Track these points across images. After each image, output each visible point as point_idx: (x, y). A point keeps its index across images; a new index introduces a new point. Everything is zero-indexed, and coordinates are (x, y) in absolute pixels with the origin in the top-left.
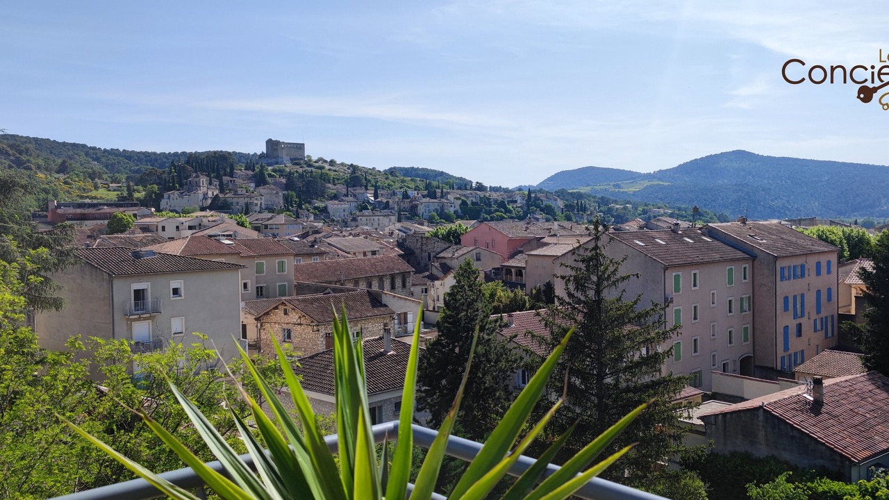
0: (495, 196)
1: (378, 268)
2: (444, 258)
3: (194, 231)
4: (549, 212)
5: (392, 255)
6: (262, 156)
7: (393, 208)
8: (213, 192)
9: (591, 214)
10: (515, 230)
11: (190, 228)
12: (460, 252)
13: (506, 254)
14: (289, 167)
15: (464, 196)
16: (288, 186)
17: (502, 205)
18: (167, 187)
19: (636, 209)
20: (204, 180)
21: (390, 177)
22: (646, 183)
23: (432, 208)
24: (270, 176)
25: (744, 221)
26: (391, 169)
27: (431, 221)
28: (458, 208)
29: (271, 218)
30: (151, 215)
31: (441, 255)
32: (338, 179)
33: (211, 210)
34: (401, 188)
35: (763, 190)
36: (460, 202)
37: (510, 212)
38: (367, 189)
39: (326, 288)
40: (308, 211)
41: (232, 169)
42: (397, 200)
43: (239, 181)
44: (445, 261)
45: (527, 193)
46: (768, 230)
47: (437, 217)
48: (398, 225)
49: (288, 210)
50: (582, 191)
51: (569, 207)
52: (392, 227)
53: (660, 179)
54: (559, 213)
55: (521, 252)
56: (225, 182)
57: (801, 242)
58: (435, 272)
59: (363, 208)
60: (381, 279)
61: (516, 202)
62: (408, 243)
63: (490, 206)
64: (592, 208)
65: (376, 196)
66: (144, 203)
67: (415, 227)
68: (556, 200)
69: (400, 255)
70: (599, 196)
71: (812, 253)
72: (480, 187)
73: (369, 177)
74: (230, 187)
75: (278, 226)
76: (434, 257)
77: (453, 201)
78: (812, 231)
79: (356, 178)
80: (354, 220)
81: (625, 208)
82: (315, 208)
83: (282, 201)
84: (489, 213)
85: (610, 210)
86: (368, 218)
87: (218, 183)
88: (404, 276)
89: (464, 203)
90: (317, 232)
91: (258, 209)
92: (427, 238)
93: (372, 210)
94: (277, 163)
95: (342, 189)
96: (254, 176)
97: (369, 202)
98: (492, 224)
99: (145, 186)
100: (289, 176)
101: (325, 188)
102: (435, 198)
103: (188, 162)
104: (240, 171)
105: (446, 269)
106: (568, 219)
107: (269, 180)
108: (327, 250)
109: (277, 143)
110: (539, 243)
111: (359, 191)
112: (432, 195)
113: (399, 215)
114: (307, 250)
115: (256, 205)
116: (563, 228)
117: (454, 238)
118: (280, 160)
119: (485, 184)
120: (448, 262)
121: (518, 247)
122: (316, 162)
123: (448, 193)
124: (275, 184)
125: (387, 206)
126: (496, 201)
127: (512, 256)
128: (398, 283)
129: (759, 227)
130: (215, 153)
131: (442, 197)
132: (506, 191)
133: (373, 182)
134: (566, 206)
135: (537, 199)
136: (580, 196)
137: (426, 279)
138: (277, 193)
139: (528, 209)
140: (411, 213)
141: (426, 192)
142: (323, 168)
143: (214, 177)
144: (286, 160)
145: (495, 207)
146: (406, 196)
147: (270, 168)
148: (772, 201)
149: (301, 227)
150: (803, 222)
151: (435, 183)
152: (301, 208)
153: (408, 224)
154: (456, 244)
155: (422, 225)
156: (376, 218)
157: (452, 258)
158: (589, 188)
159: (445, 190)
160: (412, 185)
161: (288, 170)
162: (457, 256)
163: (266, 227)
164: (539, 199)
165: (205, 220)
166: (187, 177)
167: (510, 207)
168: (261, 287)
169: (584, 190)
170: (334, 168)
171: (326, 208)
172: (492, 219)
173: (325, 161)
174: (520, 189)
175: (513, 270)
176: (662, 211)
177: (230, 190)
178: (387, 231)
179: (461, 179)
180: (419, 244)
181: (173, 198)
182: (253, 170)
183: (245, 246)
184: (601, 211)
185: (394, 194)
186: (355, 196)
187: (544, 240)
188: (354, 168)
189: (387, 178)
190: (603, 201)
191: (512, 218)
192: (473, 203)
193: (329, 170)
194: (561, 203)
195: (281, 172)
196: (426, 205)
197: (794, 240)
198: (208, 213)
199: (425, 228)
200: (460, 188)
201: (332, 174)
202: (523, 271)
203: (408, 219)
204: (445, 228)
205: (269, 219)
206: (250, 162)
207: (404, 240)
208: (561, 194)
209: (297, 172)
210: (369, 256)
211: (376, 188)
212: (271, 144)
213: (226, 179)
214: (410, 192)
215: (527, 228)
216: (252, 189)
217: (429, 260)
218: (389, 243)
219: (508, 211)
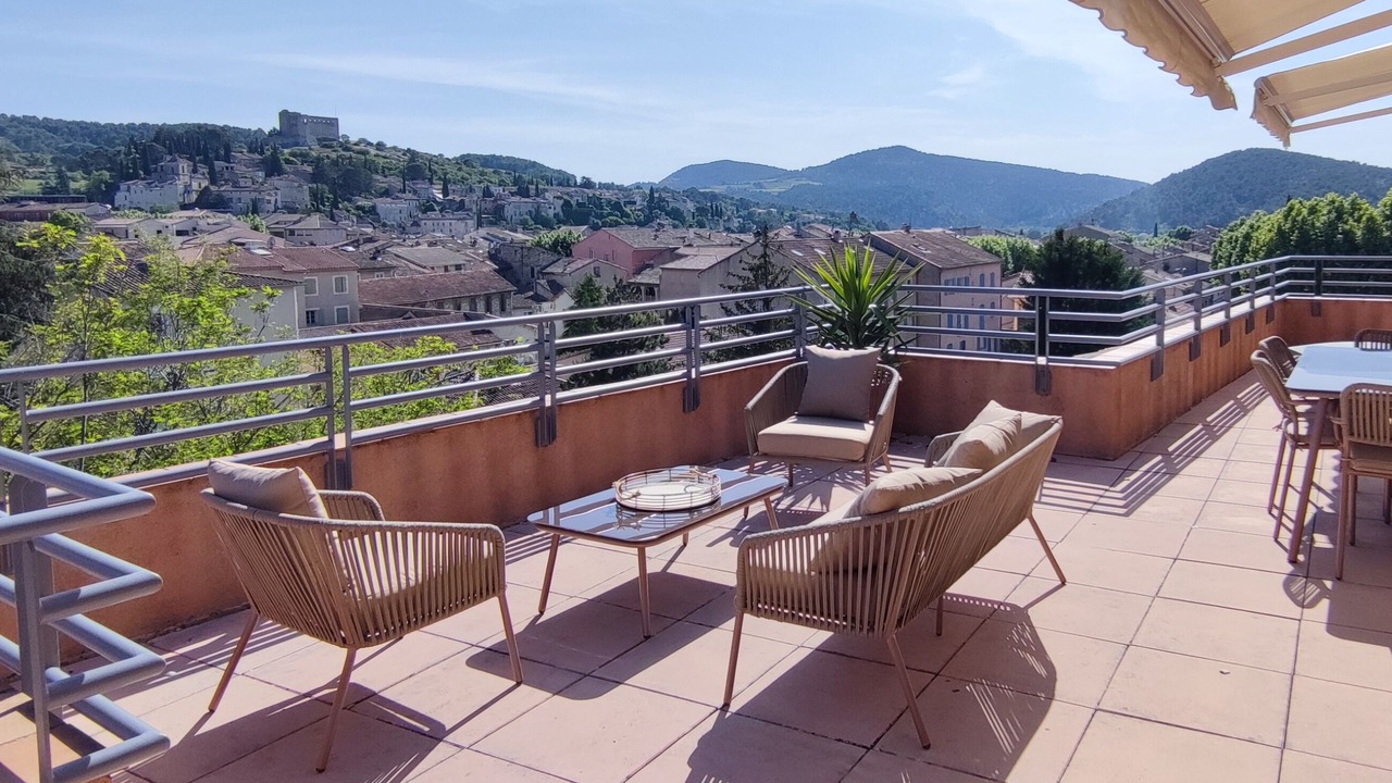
0: (607, 195)
1: (469, 287)
2: (553, 274)
3: (186, 238)
4: (677, 216)
5: (486, 269)
6: (273, 133)
7: (470, 210)
8: (199, 183)
9: (729, 219)
10: (642, 239)
11: (179, 233)
12: (574, 266)
13: (631, 269)
14: (316, 151)
15: (567, 194)
16: (316, 177)
17: (616, 206)
18: (125, 174)
19: (782, 214)
20: (184, 165)
21: (464, 167)
22: (794, 183)
23: (524, 209)
24: (288, 162)
25: (907, 229)
26: (463, 156)
27: (525, 227)
28: (559, 210)
29: (299, 221)
30: (107, 215)
31: (549, 270)
32: (390, 169)
33: (201, 208)
34: (480, 182)
35: (926, 194)
36: (561, 202)
37: (628, 216)
38: (432, 183)
39: (406, 312)
40: (348, 211)
41: (228, 150)
42: (475, 198)
43: (240, 169)
44: (554, 278)
45: (648, 192)
46: (931, 239)
47: (531, 222)
48: (483, 231)
49: (318, 210)
50: (716, 191)
51: (701, 211)
52: (473, 234)
53: (809, 178)
54: (689, 218)
55: (651, 266)
56: (217, 169)
57: (965, 252)
58: (540, 291)
59: (427, 207)
60: (473, 300)
61: (635, 203)
62: (502, 255)
63: (602, 208)
64: (729, 213)
65: (445, 192)
66: (90, 196)
67: (508, 234)
68: (685, 201)
69: (495, 270)
70: (737, 197)
71: (976, 265)
72: (587, 184)
73: (435, 167)
74: (226, 176)
75: (310, 232)
76: (539, 272)
77: (551, 202)
78: (976, 241)
79: (416, 168)
80: (416, 224)
81: (769, 213)
82: (358, 208)
83: (307, 198)
84: (601, 216)
85: (751, 215)
86: (436, 222)
87: (206, 171)
88: (503, 296)
89: (567, 204)
90: (371, 240)
91: (271, 207)
92: (529, 249)
93: (441, 211)
94: (297, 144)
95: (396, 182)
96: (263, 162)
97: (435, 201)
98: (613, 231)
99: (89, 173)
100: (317, 162)
101: (371, 179)
102: (528, 197)
103: (156, 139)
104: (241, 154)
105: (557, 289)
106: (701, 225)
107: (286, 167)
108: (395, 263)
109: (296, 116)
110: (673, 254)
111: (421, 185)
112: (523, 192)
113: (479, 219)
114: (367, 263)
115: (269, 202)
116: (701, 237)
117: (563, 248)
118: (301, 140)
119: (593, 180)
120: (558, 279)
121: (645, 261)
122: (356, 144)
123: (546, 190)
124: (296, 173)
125: (461, 206)
126: (609, 202)
127: (638, 272)
128: (496, 304)
129: (923, 236)
130: (199, 126)
131: (537, 195)
132: (621, 188)
133: (440, 173)
134: (697, 209)
135: (661, 199)
136: (714, 197)
137: (530, 301)
138: (300, 186)
139: (651, 213)
140: (496, 216)
141: (515, 189)
142: (368, 153)
143: (200, 162)
144: (311, 140)
145: (608, 210)
146: (487, 193)
147: (286, 151)
148: (936, 206)
149: (344, 233)
150: (967, 232)
151: (526, 177)
152: (337, 208)
153: (495, 231)
154: (567, 256)
155: (516, 231)
156: (447, 222)
157: (562, 274)
158: (725, 187)
159: (540, 187)
160: (495, 179)
161: (313, 153)
162: (571, 271)
163: (292, 232)
164: (664, 200)
165: (202, 223)
166: (156, 161)
167: (627, 210)
168: (313, 312)
169: (718, 189)
170: (383, 154)
171: (373, 208)
172: (604, 225)
173: (370, 144)
174: (638, 186)
175: (642, 288)
176: (812, 217)
177: (225, 180)
178: (467, 239)
179: (560, 172)
180: (518, 256)
181: (136, 190)
182: (262, 153)
183: (287, 257)
184: (740, 217)
185: (471, 190)
186: (415, 192)
187: (677, 251)
188: (413, 154)
189: (460, 169)
190: (742, 204)
191: (630, 224)
192: (578, 204)
193: (376, 156)
194: (691, 206)
195: (304, 157)
196: (515, 206)
197: (958, 250)
198: (197, 212)
199: (520, 236)
200: (560, 184)
201: (381, 161)
202: (656, 289)
203: (492, 224)
204: (547, 237)
205: (295, 223)
206: (255, 141)
207: (498, 251)
208: (691, 194)
209: (328, 157)
210: (453, 272)
211: (446, 182)
212: (286, 116)
213: (219, 164)
214: (493, 189)
215: (656, 236)
216: (260, 180)
217: (533, 276)
218: (478, 255)
219: (624, 215)
